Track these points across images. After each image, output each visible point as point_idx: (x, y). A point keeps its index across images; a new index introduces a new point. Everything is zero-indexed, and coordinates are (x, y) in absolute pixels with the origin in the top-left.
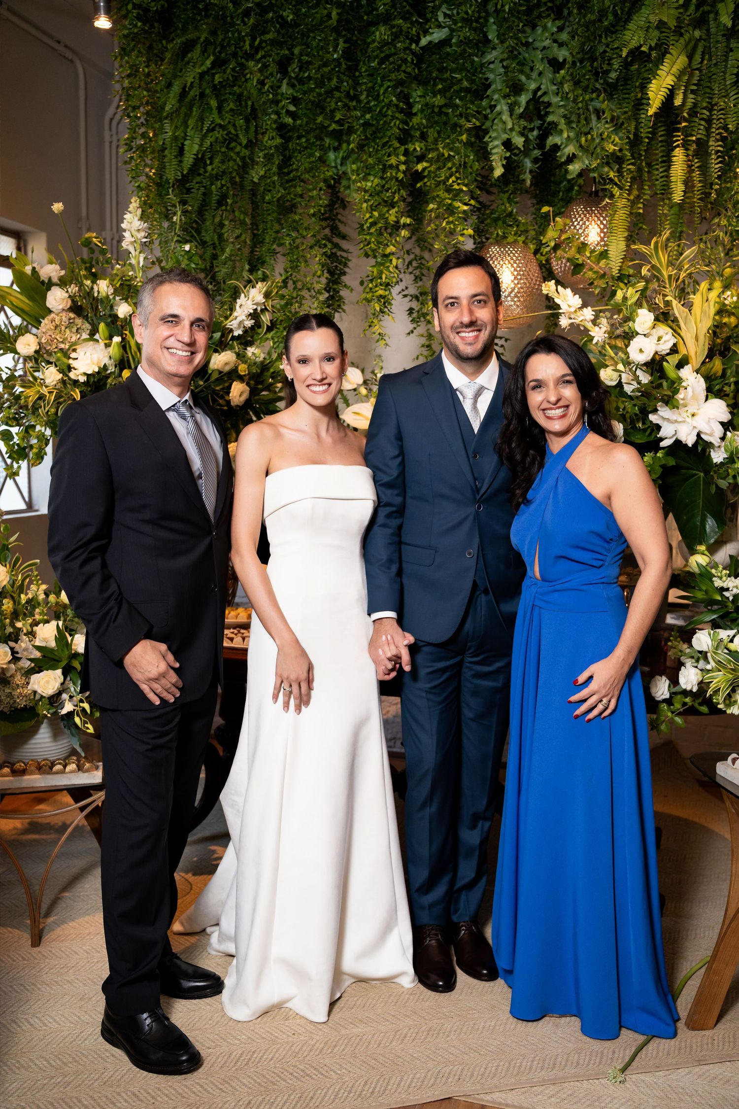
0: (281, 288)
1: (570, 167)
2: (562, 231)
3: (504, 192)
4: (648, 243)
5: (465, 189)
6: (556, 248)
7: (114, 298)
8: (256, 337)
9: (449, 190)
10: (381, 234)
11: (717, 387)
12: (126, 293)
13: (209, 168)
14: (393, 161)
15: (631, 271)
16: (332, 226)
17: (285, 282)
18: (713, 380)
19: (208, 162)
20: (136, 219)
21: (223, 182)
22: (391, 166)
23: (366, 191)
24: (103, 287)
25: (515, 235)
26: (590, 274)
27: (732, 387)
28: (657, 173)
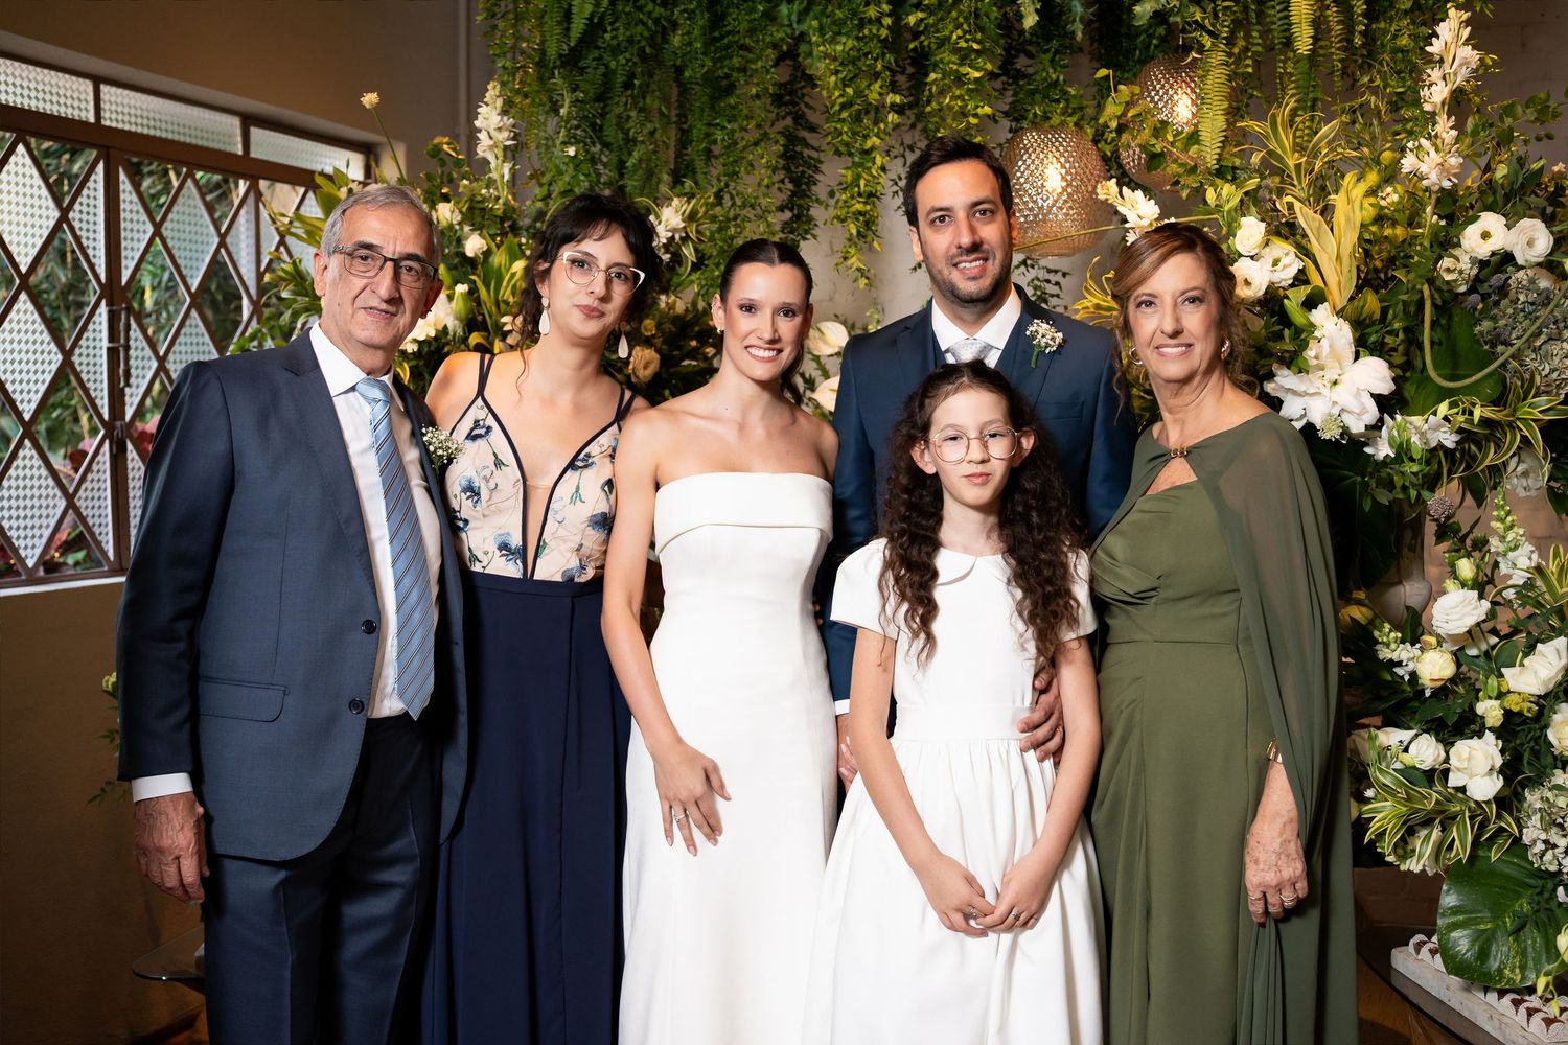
0: (713, 205)
1: (1138, 9)
2: (1129, 105)
3: (1046, 52)
4: (1261, 118)
5: (976, 46)
6: (1120, 129)
7: (462, 229)
8: (676, 280)
9: (956, 50)
10: (857, 119)
11: (1373, 338)
12: (480, 220)
13: (608, 36)
14: (872, 12)
15: (1237, 162)
16: (797, 112)
17: (719, 196)
18: (1369, 326)
19: (609, 29)
20: (495, 112)
21: (628, 55)
22: (870, 21)
23: (835, 59)
24: (445, 213)
25: (1063, 114)
26: (1173, 168)
27: (1401, 336)
28: (1272, 12)
